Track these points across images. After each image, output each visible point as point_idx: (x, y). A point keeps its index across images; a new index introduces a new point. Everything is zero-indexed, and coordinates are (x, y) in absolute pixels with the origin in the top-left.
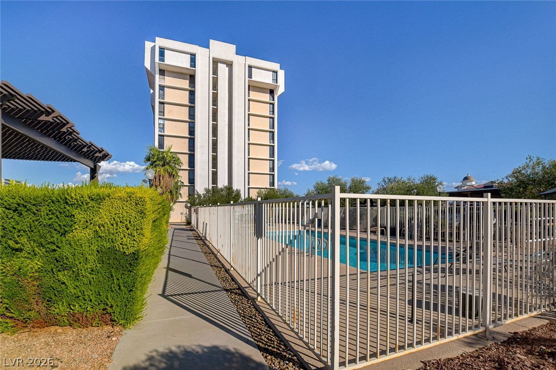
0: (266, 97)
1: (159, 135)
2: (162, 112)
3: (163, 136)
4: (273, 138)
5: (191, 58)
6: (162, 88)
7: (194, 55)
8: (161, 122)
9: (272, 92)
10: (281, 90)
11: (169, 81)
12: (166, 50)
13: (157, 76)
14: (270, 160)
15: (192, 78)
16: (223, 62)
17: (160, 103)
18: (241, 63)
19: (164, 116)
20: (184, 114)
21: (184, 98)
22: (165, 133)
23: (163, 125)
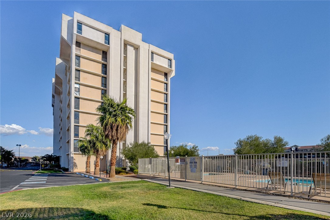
0: (162, 78)
1: (76, 98)
2: (78, 78)
3: (79, 98)
4: (166, 109)
5: (105, 37)
6: (78, 57)
7: (109, 35)
8: (77, 86)
9: (166, 75)
10: (173, 74)
11: (83, 52)
12: (83, 25)
13: (74, 47)
14: (165, 125)
15: (105, 54)
16: (132, 45)
17: (77, 70)
18: (145, 48)
19: (79, 81)
20: (97, 82)
21: (98, 69)
22: (81, 96)
23: (79, 89)
